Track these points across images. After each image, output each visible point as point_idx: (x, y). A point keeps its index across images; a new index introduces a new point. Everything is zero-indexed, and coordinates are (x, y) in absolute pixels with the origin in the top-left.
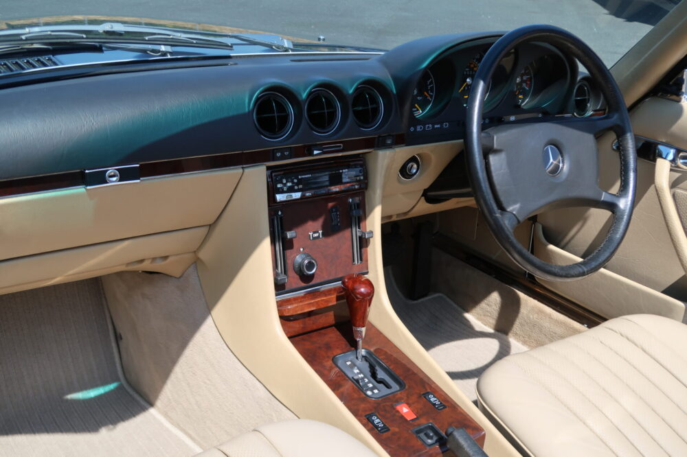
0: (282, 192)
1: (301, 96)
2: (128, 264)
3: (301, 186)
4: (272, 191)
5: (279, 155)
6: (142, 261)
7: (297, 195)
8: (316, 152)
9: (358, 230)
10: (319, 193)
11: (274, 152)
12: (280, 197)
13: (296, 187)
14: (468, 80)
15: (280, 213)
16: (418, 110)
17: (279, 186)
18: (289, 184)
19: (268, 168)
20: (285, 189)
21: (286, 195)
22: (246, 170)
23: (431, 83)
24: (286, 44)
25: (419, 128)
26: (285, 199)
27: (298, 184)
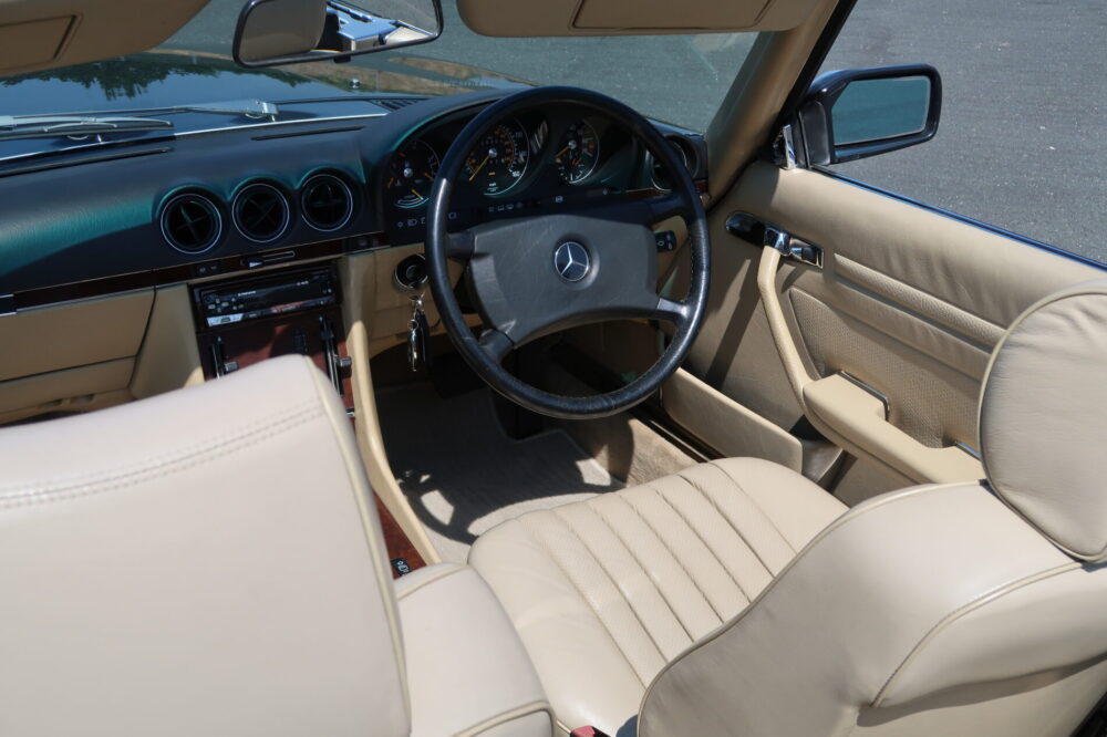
0: (214, 314)
1: (226, 197)
2: (41, 405)
3: (241, 306)
4: (200, 315)
5: (203, 270)
6: (58, 401)
7: (237, 317)
8: (252, 265)
9: (335, 355)
10: (284, 310)
11: (196, 267)
12: (213, 321)
13: (235, 308)
14: (491, 152)
15: (219, 339)
16: (416, 197)
17: (211, 307)
18: (224, 305)
19: (191, 288)
20: (219, 310)
21: (221, 318)
22: (159, 292)
23: (434, 160)
24: (266, 108)
25: (410, 223)
26: (219, 323)
27: (237, 303)
